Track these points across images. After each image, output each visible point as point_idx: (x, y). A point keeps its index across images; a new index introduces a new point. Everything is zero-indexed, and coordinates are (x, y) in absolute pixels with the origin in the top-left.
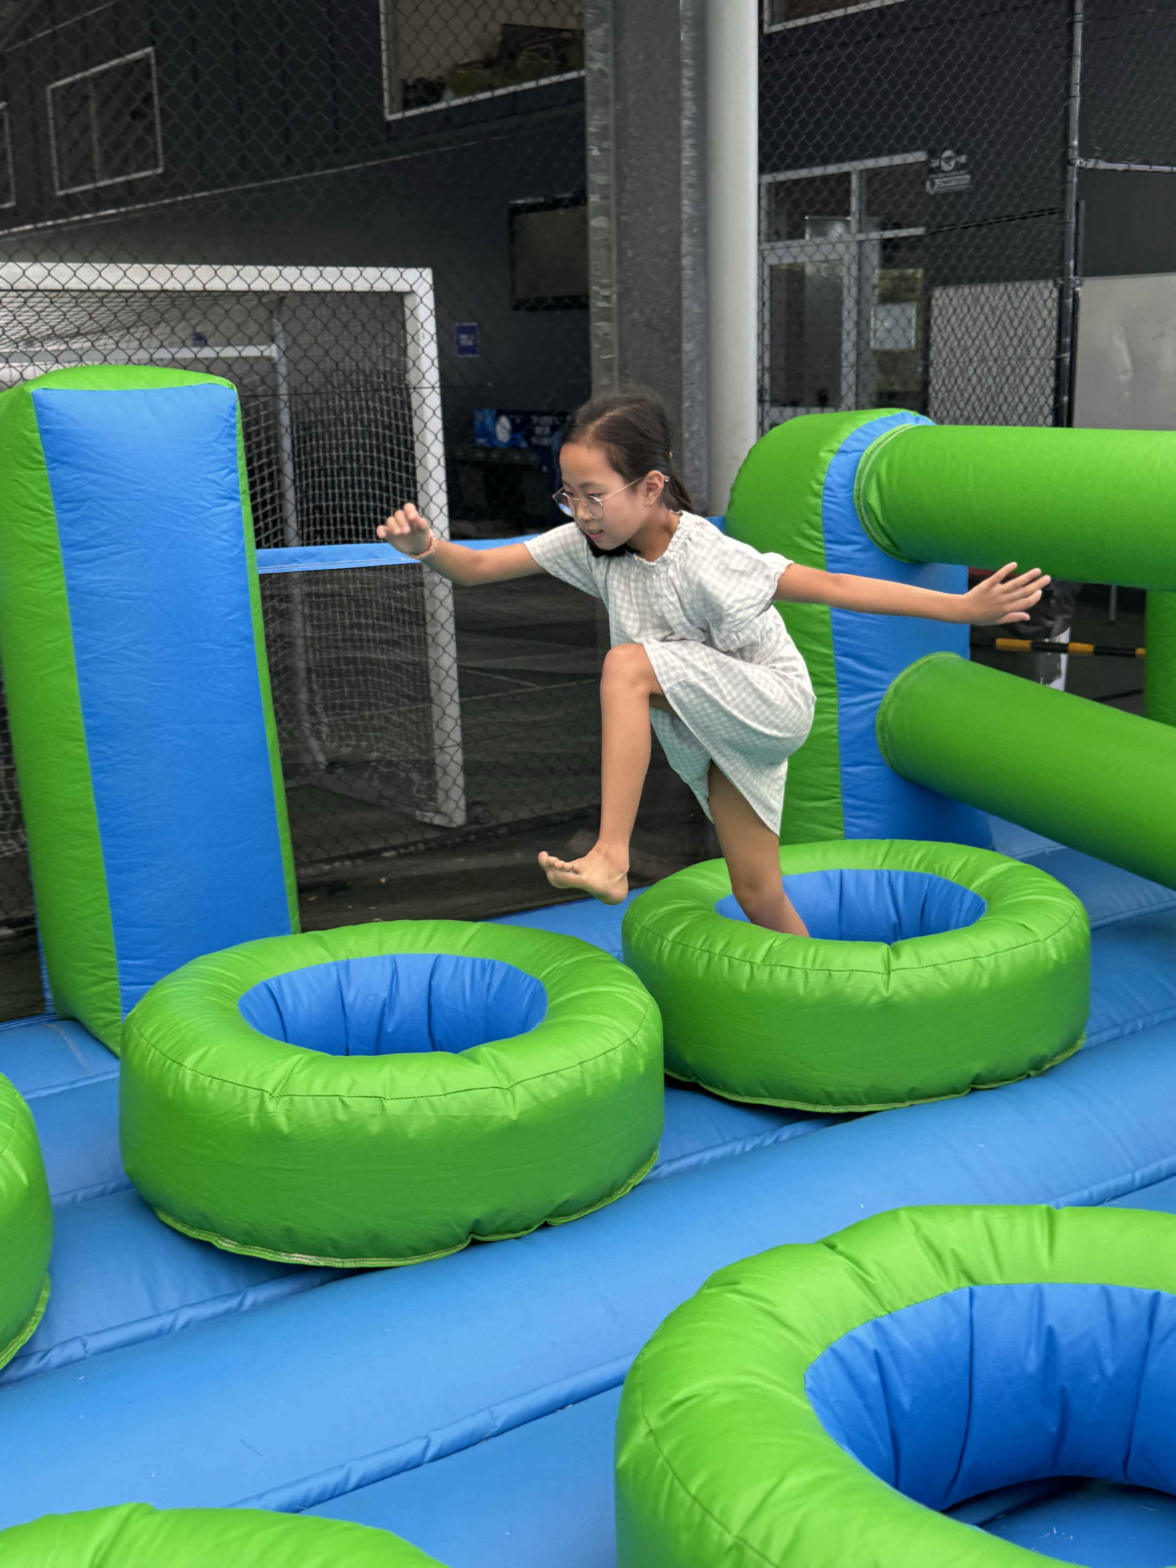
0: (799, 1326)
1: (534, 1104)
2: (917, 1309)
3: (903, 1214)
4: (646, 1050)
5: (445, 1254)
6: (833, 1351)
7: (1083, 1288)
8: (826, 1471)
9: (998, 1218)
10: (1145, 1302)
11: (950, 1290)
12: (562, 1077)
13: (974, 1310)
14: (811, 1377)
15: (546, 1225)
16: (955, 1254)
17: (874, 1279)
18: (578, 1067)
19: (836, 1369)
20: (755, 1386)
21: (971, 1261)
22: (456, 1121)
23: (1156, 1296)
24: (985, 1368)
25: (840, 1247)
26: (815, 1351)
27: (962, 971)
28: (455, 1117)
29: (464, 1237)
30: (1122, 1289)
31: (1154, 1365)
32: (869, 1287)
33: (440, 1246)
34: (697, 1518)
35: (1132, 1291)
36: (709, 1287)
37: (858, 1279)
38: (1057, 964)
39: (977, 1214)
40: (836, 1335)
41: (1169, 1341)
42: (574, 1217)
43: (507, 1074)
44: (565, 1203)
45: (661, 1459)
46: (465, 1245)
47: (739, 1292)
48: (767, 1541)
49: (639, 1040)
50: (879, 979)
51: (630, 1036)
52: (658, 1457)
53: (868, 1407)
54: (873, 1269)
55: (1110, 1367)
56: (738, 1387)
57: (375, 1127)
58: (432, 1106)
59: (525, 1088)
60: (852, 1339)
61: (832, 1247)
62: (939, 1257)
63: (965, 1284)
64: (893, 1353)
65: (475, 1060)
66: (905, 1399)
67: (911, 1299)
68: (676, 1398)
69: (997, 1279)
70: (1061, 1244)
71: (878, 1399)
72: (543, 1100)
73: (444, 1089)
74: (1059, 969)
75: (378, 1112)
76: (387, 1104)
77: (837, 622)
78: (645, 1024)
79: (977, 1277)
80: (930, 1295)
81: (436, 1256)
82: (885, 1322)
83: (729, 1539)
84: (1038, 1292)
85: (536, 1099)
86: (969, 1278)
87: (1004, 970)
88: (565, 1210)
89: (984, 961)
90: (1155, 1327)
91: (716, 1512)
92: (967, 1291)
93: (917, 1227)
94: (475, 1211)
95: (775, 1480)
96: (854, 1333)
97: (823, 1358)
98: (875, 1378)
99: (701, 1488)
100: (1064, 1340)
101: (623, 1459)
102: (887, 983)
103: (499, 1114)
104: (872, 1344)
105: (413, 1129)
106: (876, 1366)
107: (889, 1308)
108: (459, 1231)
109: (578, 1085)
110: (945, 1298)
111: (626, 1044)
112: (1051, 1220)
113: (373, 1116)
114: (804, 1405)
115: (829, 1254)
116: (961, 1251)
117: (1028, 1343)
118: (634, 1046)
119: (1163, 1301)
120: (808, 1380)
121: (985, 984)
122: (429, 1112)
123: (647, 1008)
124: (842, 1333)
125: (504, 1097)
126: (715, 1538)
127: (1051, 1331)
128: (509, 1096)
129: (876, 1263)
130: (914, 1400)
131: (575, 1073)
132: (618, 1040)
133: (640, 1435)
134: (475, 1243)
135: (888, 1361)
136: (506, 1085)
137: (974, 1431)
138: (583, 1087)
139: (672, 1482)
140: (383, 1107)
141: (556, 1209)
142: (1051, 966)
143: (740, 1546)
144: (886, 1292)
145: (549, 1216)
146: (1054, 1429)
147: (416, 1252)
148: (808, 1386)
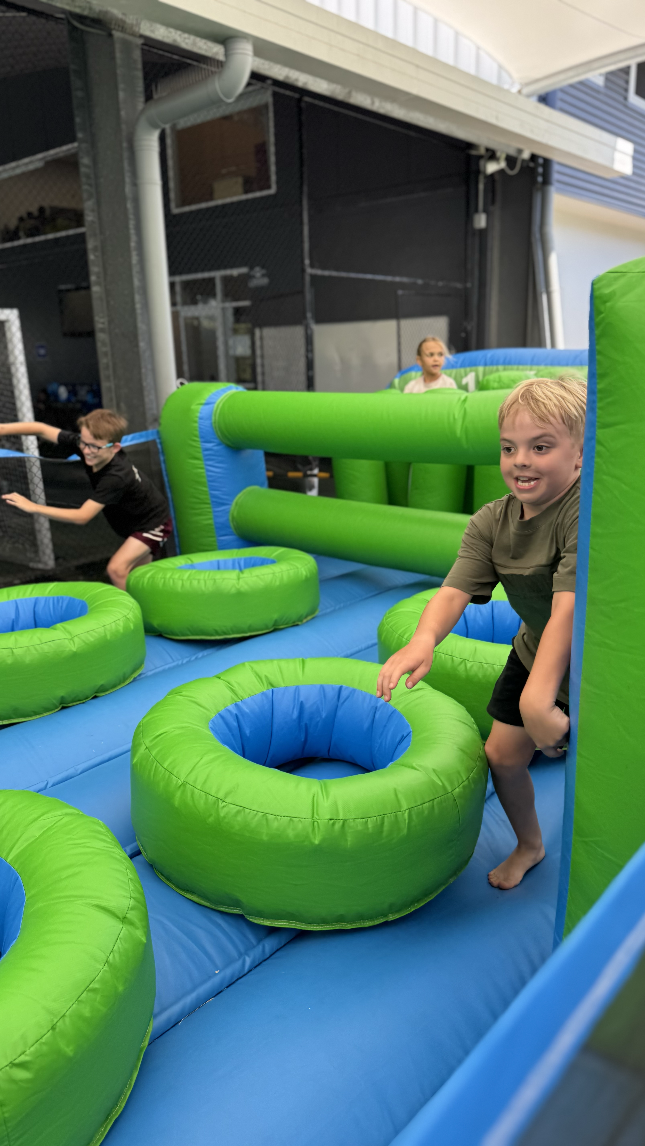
0: (207, 706)
1: (83, 644)
2: (252, 698)
3: (246, 664)
4: (134, 620)
5: (49, 713)
6: (219, 714)
7: (314, 686)
8: (219, 754)
9: (283, 663)
10: (337, 690)
11: (265, 690)
12: (95, 632)
13: (274, 697)
14: (211, 723)
15: (95, 697)
16: (266, 677)
17: (235, 688)
18: (103, 628)
19: (220, 721)
20: (189, 727)
21: (272, 679)
22: (47, 654)
23: (341, 687)
24: (278, 718)
25: (222, 678)
26: (213, 715)
27: (268, 578)
28: (48, 653)
29: (58, 705)
30: (328, 685)
31: (340, 713)
32: (233, 691)
33: (47, 710)
34: (167, 776)
35: (332, 686)
36: (169, 695)
37: (229, 688)
38: (306, 576)
39: (275, 662)
40: (221, 708)
41: (345, 703)
42: (108, 692)
43: (69, 633)
44: (102, 685)
45: (152, 757)
46: (59, 709)
47: (181, 695)
48: (195, 781)
49: (130, 616)
50: (235, 582)
51: (126, 614)
52: (150, 756)
53: (233, 735)
54: (235, 685)
55: (324, 715)
56: (182, 728)
57: (9, 661)
58: (36, 650)
59: (79, 638)
60: (228, 711)
61: (219, 678)
62: (261, 679)
63: (270, 688)
64: (243, 715)
65: (55, 629)
66: (247, 732)
67: (249, 695)
68: (158, 734)
69: (283, 685)
70: (306, 669)
71: (237, 732)
72: (87, 642)
73: (41, 641)
74: (307, 580)
75: (11, 654)
76: (15, 651)
77: (209, 476)
78: (132, 610)
79: (275, 684)
80: (257, 693)
81: (45, 714)
82: (240, 703)
83: (180, 782)
84: (297, 689)
85: (84, 641)
86: (272, 685)
87: (285, 578)
88: (103, 689)
89: (277, 575)
90: (341, 698)
91: (175, 773)
92: (271, 690)
93: (252, 668)
94: (61, 692)
95: (199, 759)
96: (227, 708)
97: (216, 717)
98: (235, 724)
99: (168, 766)
100: (307, 706)
101: (135, 760)
102: (238, 584)
103: (68, 649)
104: (235, 711)
105: (28, 660)
106: (236, 720)
107: (241, 698)
108: (54, 701)
109: (103, 635)
110: (263, 694)
111: (124, 618)
112: (303, 662)
113: (9, 656)
114: (210, 733)
115: (218, 680)
116: (268, 675)
117: (293, 708)
118: (128, 618)
119: (343, 689)
120: (210, 724)
121: (278, 583)
122: (34, 652)
123: (133, 604)
124: (223, 708)
125: (70, 642)
126: (175, 783)
127: (302, 703)
128: (72, 642)
129: (236, 682)
130: (251, 732)
131: (102, 630)
132: (120, 616)
133: (142, 750)
134: (63, 708)
135: (240, 717)
136: (69, 637)
137: (272, 743)
138: (106, 636)
139: (156, 764)
140: (13, 652)
141: (99, 689)
142: (304, 578)
143: (184, 784)
144: (240, 692)
145: (96, 692)
146: (303, 740)
147: (36, 713)
148: (210, 726)
